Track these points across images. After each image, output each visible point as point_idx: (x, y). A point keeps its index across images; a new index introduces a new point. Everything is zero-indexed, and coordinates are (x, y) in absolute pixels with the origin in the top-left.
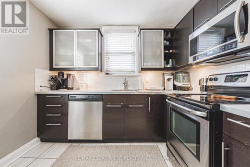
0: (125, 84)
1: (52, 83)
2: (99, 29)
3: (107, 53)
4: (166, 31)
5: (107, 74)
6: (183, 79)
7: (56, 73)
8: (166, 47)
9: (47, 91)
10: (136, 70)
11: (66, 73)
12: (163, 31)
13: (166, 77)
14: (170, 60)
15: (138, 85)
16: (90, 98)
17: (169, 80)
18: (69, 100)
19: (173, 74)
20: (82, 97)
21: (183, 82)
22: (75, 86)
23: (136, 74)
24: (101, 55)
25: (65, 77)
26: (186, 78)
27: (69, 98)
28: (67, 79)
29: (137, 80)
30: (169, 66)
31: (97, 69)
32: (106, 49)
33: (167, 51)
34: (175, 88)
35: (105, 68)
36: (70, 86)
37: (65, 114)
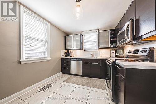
0: (92, 55)
1: (65, 54)
2: (81, 34)
3: (85, 42)
4: (111, 30)
5: (85, 51)
6: (120, 52)
7: (66, 51)
8: (111, 38)
9: (64, 57)
10: (97, 49)
11: (69, 51)
12: (109, 31)
13: (112, 51)
14: (114, 43)
15: (98, 55)
16: (78, 60)
17: (113, 52)
18: (71, 60)
19: (115, 50)
20: (75, 59)
21: (120, 53)
22: (73, 56)
24: (82, 43)
25: (69, 52)
26: (122, 52)
28: (70, 53)
29: (98, 53)
30: (113, 46)
31: (80, 49)
33: (112, 39)
34: (116, 56)
36: (71, 55)
37: (70, 65)
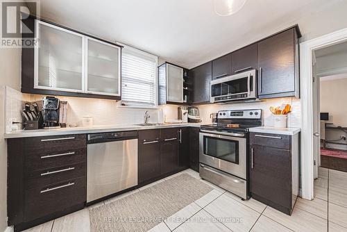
2: (121, 47)
5: (123, 105)
6: (196, 113)
10: (154, 102)
12: (182, 69)
13: (183, 111)
14: (186, 96)
15: (157, 119)
17: (185, 113)
23: (155, 107)
27: (87, 139)
30: (185, 102)
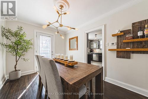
1: (90, 51)
11: (92, 49)
16: (96, 54)
27: (93, 54)
32: (100, 44)
35: (100, 48)
